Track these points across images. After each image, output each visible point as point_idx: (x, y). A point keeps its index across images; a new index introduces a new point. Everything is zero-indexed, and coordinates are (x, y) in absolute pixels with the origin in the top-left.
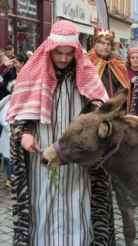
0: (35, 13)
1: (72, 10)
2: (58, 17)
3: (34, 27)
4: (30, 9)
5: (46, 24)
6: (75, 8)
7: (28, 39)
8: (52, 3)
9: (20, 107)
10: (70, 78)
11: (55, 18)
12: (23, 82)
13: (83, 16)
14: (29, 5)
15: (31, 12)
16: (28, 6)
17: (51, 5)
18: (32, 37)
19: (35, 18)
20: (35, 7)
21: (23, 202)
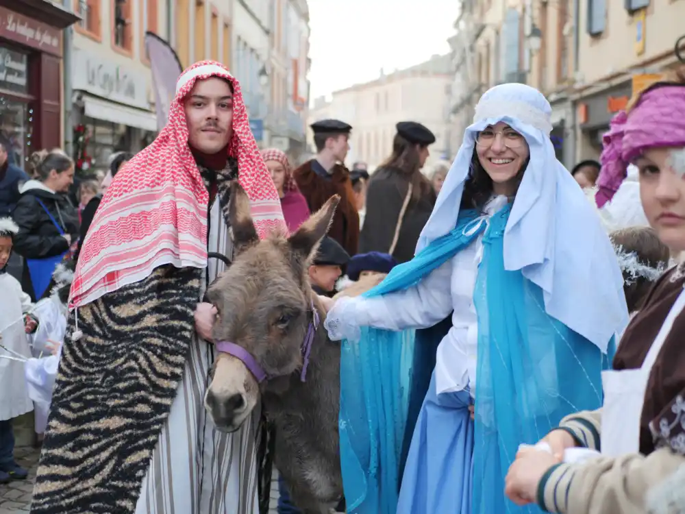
0: (22, 81)
1: (106, 77)
2: (75, 91)
3: (21, 110)
4: (11, 71)
5: (49, 105)
6: (112, 73)
7: (6, 137)
8: (61, 62)
9: (131, 249)
10: (221, 196)
11: (69, 92)
12: (125, 195)
13: (131, 91)
14: (7, 62)
15: (12, 79)
16: (7, 65)
17: (58, 65)
18: (16, 134)
19: (21, 91)
20: (22, 67)
21: (125, 483)
